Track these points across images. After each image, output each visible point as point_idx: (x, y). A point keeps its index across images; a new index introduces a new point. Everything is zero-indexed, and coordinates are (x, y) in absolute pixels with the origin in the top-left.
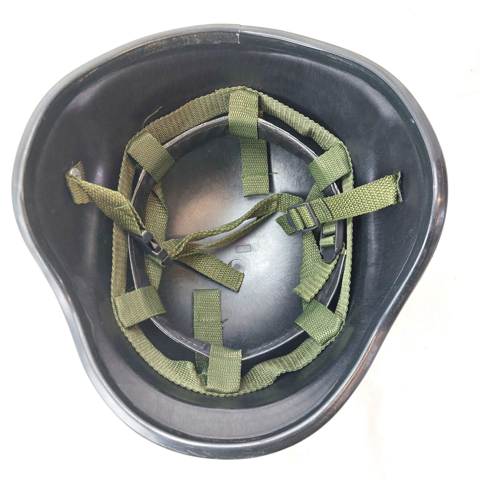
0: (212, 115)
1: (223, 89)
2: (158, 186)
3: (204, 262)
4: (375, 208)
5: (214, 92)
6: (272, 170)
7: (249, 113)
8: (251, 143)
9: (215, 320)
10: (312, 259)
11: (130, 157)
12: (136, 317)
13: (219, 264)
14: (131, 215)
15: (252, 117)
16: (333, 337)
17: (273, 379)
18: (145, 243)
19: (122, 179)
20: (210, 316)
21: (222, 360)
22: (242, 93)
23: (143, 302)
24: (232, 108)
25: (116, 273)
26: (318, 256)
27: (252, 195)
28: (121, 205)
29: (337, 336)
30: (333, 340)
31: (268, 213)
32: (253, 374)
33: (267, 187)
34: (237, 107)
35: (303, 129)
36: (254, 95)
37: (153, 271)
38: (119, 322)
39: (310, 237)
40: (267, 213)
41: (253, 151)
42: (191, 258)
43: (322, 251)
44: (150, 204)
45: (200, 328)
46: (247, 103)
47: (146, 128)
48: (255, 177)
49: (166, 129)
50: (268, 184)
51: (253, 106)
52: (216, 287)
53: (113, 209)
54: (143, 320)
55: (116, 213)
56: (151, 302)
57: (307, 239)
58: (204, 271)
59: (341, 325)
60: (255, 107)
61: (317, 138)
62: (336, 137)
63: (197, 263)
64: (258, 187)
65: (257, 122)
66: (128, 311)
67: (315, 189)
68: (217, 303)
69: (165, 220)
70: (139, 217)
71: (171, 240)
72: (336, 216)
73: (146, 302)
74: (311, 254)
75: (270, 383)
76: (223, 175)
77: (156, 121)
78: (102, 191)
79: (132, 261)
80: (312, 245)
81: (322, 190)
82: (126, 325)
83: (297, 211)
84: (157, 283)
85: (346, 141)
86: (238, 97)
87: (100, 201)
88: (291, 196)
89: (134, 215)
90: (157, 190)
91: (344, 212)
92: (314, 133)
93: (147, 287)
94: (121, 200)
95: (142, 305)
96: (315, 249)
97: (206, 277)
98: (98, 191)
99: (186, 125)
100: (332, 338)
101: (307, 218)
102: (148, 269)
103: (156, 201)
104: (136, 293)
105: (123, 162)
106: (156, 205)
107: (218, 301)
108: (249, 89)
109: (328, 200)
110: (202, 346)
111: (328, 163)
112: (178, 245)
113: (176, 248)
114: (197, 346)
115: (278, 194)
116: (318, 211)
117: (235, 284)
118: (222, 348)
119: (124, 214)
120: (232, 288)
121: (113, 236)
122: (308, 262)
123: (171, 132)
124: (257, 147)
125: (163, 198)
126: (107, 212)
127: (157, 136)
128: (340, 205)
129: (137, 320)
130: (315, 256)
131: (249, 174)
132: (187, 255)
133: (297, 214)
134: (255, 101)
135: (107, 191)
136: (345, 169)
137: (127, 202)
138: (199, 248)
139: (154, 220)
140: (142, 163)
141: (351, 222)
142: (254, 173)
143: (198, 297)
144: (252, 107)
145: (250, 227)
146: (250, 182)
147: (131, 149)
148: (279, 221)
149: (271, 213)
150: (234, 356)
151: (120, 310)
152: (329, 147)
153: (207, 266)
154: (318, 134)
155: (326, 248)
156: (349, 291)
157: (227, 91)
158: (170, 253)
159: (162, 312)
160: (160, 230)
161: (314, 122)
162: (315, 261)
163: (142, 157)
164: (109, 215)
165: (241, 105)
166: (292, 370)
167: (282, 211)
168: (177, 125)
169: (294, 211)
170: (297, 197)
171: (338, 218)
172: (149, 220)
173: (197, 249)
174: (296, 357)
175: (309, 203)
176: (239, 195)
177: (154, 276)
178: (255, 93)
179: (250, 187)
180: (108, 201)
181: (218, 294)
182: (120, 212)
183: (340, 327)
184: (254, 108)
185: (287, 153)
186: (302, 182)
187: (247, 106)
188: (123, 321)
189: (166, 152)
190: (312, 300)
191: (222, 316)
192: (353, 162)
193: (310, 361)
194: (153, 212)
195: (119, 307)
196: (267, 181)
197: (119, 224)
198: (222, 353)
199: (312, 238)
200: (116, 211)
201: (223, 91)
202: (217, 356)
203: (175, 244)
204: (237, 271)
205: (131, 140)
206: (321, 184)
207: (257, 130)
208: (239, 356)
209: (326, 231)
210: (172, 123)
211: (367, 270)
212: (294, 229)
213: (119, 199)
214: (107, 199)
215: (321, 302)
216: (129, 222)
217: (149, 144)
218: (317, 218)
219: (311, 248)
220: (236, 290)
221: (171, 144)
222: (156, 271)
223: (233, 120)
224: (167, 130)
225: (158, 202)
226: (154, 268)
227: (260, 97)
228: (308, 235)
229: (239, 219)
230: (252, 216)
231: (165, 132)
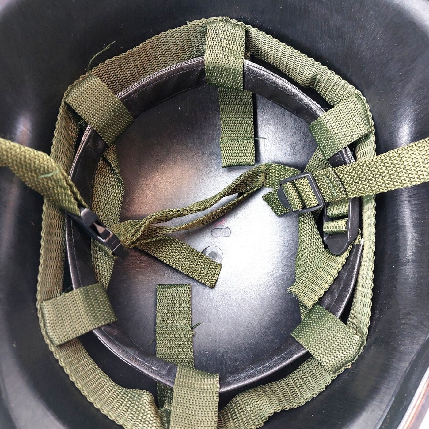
0: (183, 58)
1: (198, 21)
2: (111, 150)
3: (171, 249)
4: (418, 180)
5: (186, 24)
6: (259, 134)
7: (232, 53)
8: (233, 98)
9: (184, 325)
10: (312, 248)
11: (69, 109)
12: (72, 330)
13: (190, 252)
14: (65, 187)
15: (236, 58)
16: (349, 362)
17: (263, 420)
18: (87, 226)
19: (57, 138)
20: (178, 319)
21: (192, 391)
22: (223, 25)
23: (83, 308)
24: (210, 46)
25: (46, 267)
26: (320, 244)
27: (232, 166)
28: (49, 173)
29: (354, 361)
30: (349, 366)
31: (253, 189)
32: (235, 407)
33: (252, 154)
34: (215, 52)
35: (303, 76)
36: (239, 27)
37: (102, 262)
38: (47, 337)
39: (309, 219)
40: (251, 189)
41: (235, 109)
42: (154, 245)
43: (327, 239)
44: (101, 175)
45: (164, 336)
46: (230, 40)
47: (93, 70)
48: (237, 142)
49: (121, 73)
50: (253, 151)
51: (238, 44)
52: (186, 281)
53: (37, 177)
54: (82, 333)
55: (43, 184)
56: (95, 308)
57: (305, 222)
58: (171, 261)
59: (361, 345)
60: (241, 44)
61: (321, 88)
62: (351, 85)
63: (161, 251)
64: (240, 155)
65: (243, 65)
66: (61, 321)
67: (317, 158)
68: (187, 302)
69: (120, 195)
70: (77, 190)
71: (126, 222)
72: (351, 192)
73: (88, 308)
74: (310, 242)
75: (258, 425)
76: (197, 140)
77: (106, 62)
78: (18, 150)
79: (69, 250)
80: (311, 229)
81: (329, 157)
82: (57, 342)
83: (295, 186)
84: (106, 278)
85: (366, 90)
86: (217, 31)
87: (17, 165)
88: (284, 167)
89: (68, 187)
90: (109, 156)
91: (366, 187)
92: (318, 82)
93: (90, 286)
94: (48, 165)
95: (82, 313)
96: (316, 235)
97: (174, 269)
98: (12, 150)
99: (148, 71)
100: (347, 364)
101: (308, 194)
102: (96, 259)
103: (109, 170)
104: (74, 295)
105: (59, 114)
106: (109, 176)
107: (188, 300)
108: (232, 21)
109: (342, 170)
110: (165, 369)
111: (339, 121)
112: (135, 228)
113: (132, 233)
114: (158, 370)
115: (266, 164)
116: (324, 185)
117: (210, 278)
118: (193, 372)
119: (55, 184)
120: (207, 283)
121: (42, 216)
122: (306, 252)
123: (128, 78)
124: (240, 103)
125: (118, 166)
126: (29, 182)
127: (109, 83)
128: (361, 176)
129: (72, 334)
130: (316, 244)
131: (229, 139)
132: (147, 241)
133: (294, 190)
134: (241, 36)
135: (26, 151)
136: (364, 128)
137: (57, 168)
138: (164, 232)
139: (105, 195)
140: (86, 117)
141: (373, 201)
142: (236, 137)
143: (163, 295)
144: (236, 45)
145: (230, 205)
146: (231, 148)
147: (71, 96)
148: (268, 199)
149: (256, 188)
150: (209, 386)
151: (49, 320)
152: (339, 100)
153: (174, 255)
154: (325, 82)
155: (332, 235)
156: (371, 298)
157: (203, 22)
158: (124, 239)
159: (110, 320)
160: (114, 209)
161: (321, 65)
162: (316, 252)
163: (86, 109)
164: (33, 186)
165: (222, 42)
166: (290, 407)
167: (270, 185)
168: (136, 69)
169: (290, 186)
170: (291, 168)
171: (355, 195)
172: (99, 195)
173: (162, 233)
174: (293, 384)
175: (312, 174)
176: (216, 165)
177: (103, 269)
178: (241, 26)
179: (231, 154)
180: (28, 166)
181: (188, 291)
182: (49, 182)
183: (360, 348)
184: (239, 45)
185: (278, 112)
186: (297, 149)
187: (230, 44)
188: (53, 337)
189: (120, 103)
190: (314, 305)
191: (193, 319)
192: (375, 118)
193: (316, 394)
194: (105, 185)
195: (48, 316)
196: (252, 147)
197: (50, 199)
198: (192, 381)
199: (311, 221)
200: (43, 180)
201: (198, 23)
202: (185, 385)
203: (131, 227)
204: (213, 262)
205: (71, 85)
206: (328, 149)
207: (242, 76)
208: (216, 385)
209: (332, 211)
210: (129, 66)
211: (400, 269)
212: (287, 209)
213: (45, 163)
214: (26, 163)
215: (327, 309)
216: (63, 196)
217: (96, 91)
218: (322, 195)
219: (310, 234)
220: (211, 285)
221: (127, 92)
222: (106, 262)
223: (210, 62)
224: (122, 75)
225: (111, 171)
226: (104, 259)
227: (247, 32)
228: (306, 217)
229: (216, 196)
230: (233, 192)
231: (120, 78)
